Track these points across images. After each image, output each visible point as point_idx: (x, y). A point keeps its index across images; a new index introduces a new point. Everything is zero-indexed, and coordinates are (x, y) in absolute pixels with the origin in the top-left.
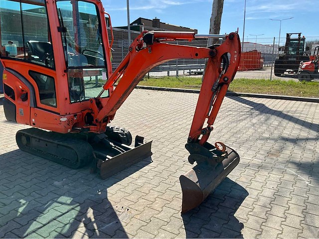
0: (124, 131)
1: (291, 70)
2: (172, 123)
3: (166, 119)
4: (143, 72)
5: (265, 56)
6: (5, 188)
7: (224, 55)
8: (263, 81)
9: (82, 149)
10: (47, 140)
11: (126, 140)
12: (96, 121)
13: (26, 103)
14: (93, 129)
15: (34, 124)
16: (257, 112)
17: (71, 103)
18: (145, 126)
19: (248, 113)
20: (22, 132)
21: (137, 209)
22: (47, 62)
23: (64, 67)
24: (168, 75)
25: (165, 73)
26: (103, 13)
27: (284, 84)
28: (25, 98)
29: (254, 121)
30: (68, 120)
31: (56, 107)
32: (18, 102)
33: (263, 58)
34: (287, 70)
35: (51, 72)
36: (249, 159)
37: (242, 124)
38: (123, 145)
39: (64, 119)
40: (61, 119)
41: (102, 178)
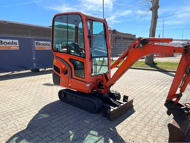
0: (116, 92)
2: (137, 87)
6: (59, 123)
9: (98, 103)
10: (77, 96)
11: (118, 97)
12: (105, 86)
13: (66, 75)
14: (103, 91)
15: (70, 87)
17: (92, 76)
18: (122, 88)
20: (62, 91)
21: (138, 141)
22: (81, 54)
23: (90, 57)
26: (107, 28)
28: (66, 72)
30: (90, 86)
31: (84, 78)
32: (61, 75)
35: (82, 60)
38: (117, 100)
39: (88, 85)
41: (111, 121)
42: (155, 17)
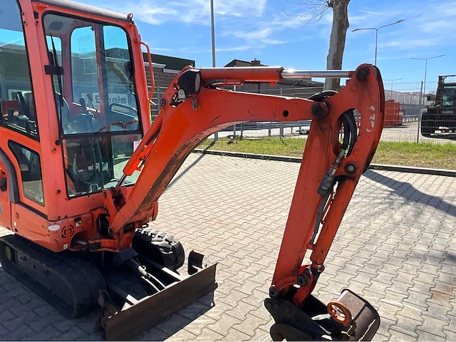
0: (170, 243)
1: (447, 128)
2: (263, 218)
3: (253, 210)
4: (185, 146)
5: (405, 107)
7: (346, 115)
8: (406, 144)
11: (173, 258)
12: (111, 231)
13: (5, 194)
14: (108, 245)
15: (16, 229)
16: (401, 199)
17: (70, 198)
19: (387, 200)
23: (55, 135)
24: (270, 135)
25: (264, 132)
26: (138, 43)
27: (438, 148)
28: (4, 185)
29: (398, 216)
30: (63, 229)
31: (43, 204)
33: (403, 110)
34: (440, 128)
36: (397, 303)
37: (379, 222)
38: (164, 269)
39: (55, 228)
40: (50, 228)
42: (341, 25)
